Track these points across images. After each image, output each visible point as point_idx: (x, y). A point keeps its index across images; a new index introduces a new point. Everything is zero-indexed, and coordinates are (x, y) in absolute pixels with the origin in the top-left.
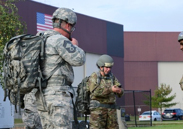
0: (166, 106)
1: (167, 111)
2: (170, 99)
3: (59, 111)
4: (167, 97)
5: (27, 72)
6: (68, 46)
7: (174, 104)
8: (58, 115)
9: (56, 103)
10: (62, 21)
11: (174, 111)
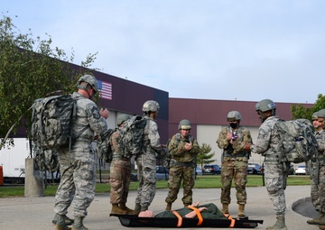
0: (206, 162)
1: (206, 167)
2: (210, 157)
3: (86, 166)
4: (208, 154)
5: (62, 130)
6: (95, 112)
7: (213, 161)
8: (84, 169)
9: (84, 159)
10: (89, 84)
11: (212, 167)
